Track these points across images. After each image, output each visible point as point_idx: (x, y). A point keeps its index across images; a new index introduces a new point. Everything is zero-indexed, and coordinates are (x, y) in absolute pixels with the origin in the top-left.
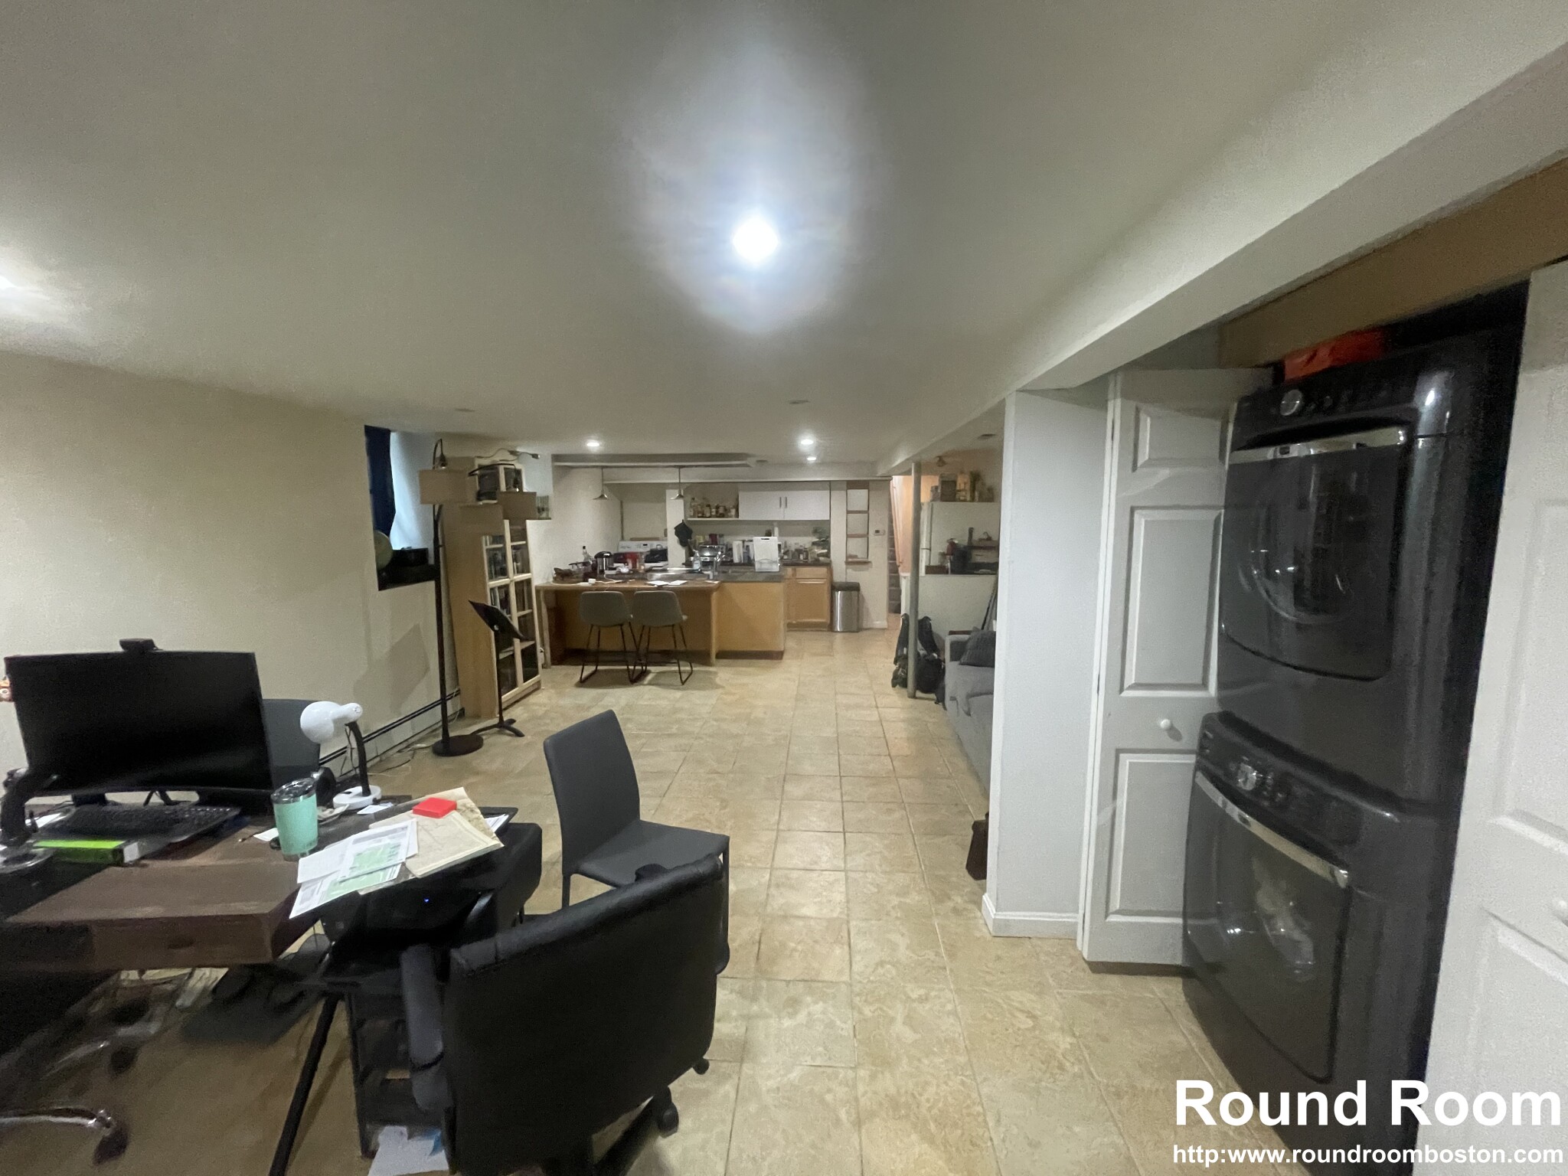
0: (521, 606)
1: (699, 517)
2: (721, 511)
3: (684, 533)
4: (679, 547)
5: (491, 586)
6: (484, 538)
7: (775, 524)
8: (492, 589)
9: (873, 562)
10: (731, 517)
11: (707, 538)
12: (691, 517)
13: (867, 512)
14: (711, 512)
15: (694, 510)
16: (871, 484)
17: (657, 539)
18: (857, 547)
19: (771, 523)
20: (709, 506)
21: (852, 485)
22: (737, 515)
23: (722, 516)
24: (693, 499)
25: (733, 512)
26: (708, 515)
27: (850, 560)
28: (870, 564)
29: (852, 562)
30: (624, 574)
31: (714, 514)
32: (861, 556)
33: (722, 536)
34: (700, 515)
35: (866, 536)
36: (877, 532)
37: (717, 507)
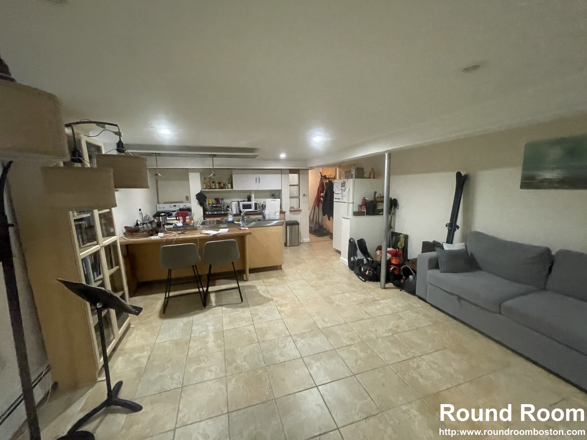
0: (111, 265)
1: (208, 189)
2: (222, 185)
3: (201, 198)
4: (199, 206)
5: (83, 257)
6: (71, 212)
7: (252, 192)
8: (84, 260)
9: (302, 210)
10: (228, 188)
11: (214, 201)
12: (204, 189)
13: (299, 185)
14: (215, 186)
15: (206, 185)
16: (300, 170)
17: (182, 202)
18: (295, 203)
19: (250, 191)
20: (213, 182)
21: (292, 171)
22: (232, 187)
23: (222, 188)
24: (205, 178)
25: (229, 186)
26: (214, 187)
27: (292, 209)
28: (301, 211)
29: (293, 211)
30: (180, 227)
31: (218, 187)
32: (296, 207)
33: (222, 199)
34: (209, 188)
35: (298, 197)
36: (304, 195)
37: (219, 183)
